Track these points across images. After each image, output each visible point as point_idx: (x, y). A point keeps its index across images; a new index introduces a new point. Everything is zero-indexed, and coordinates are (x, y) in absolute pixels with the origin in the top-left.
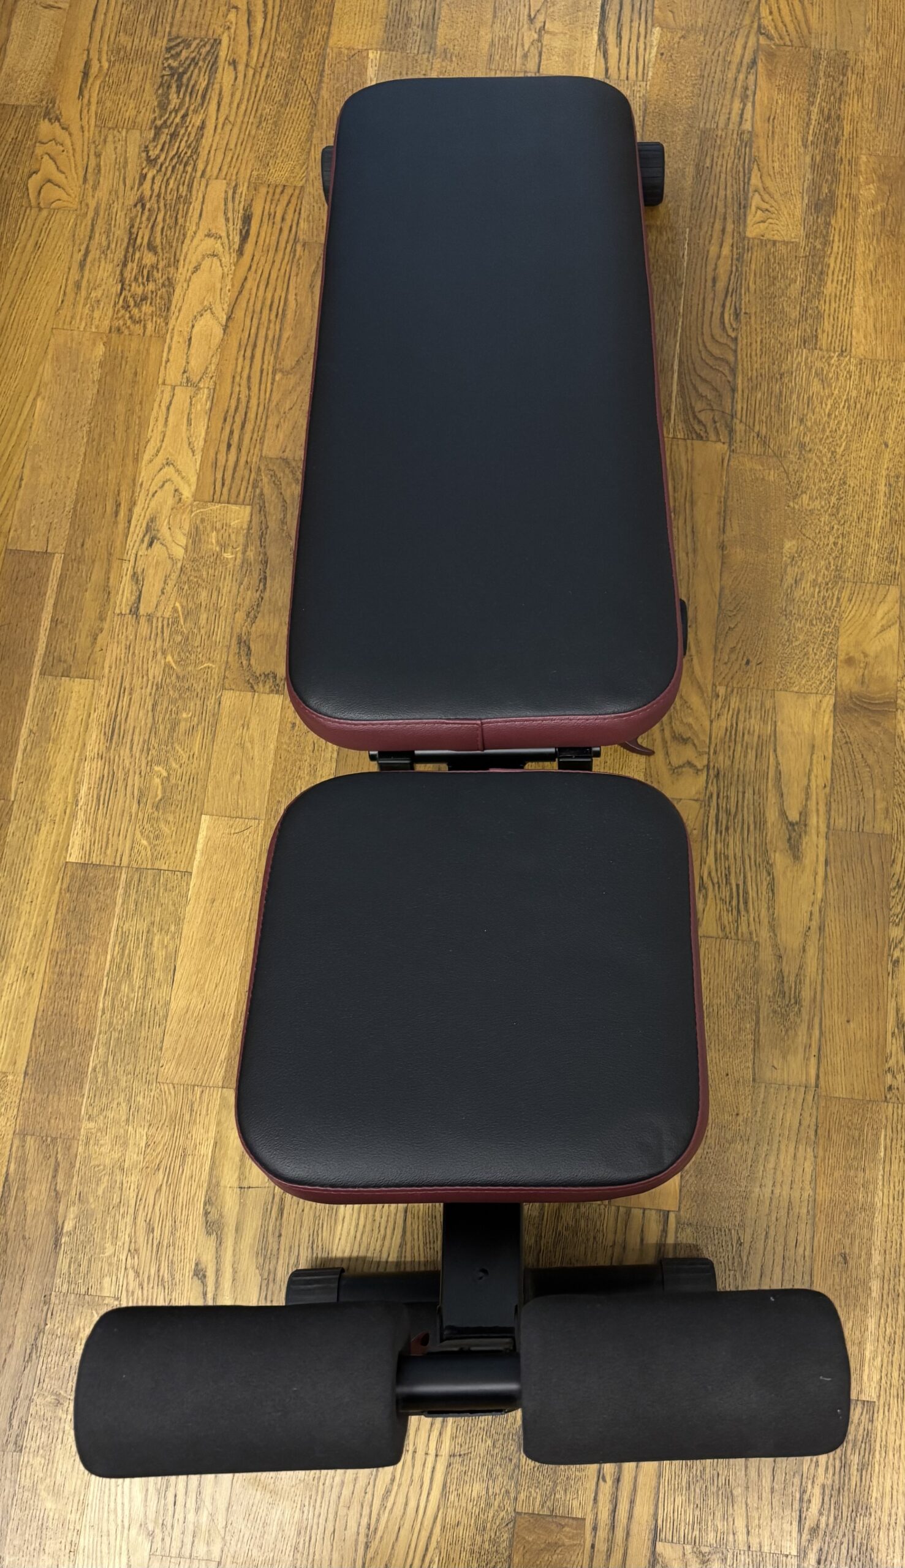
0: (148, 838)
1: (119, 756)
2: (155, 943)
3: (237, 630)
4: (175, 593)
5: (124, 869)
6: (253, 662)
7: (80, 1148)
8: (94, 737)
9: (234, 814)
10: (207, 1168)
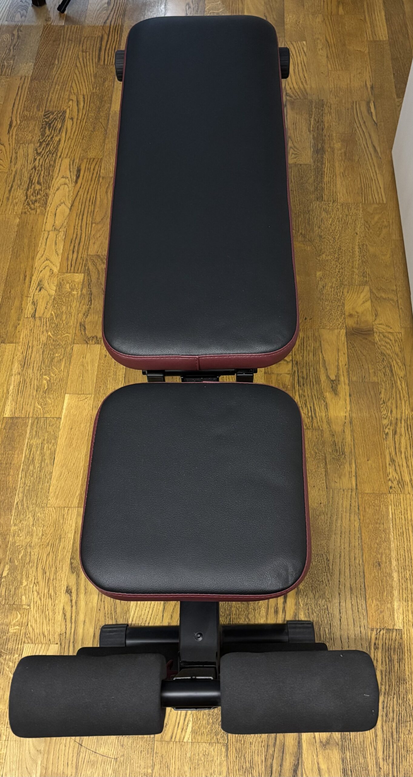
0: (41, 405)
1: (27, 373)
2: (45, 448)
3: (79, 320)
4: (51, 308)
5: (30, 419)
6: (87, 332)
7: (10, 538)
8: (16, 366)
9: (80, 393)
10: (72, 543)
